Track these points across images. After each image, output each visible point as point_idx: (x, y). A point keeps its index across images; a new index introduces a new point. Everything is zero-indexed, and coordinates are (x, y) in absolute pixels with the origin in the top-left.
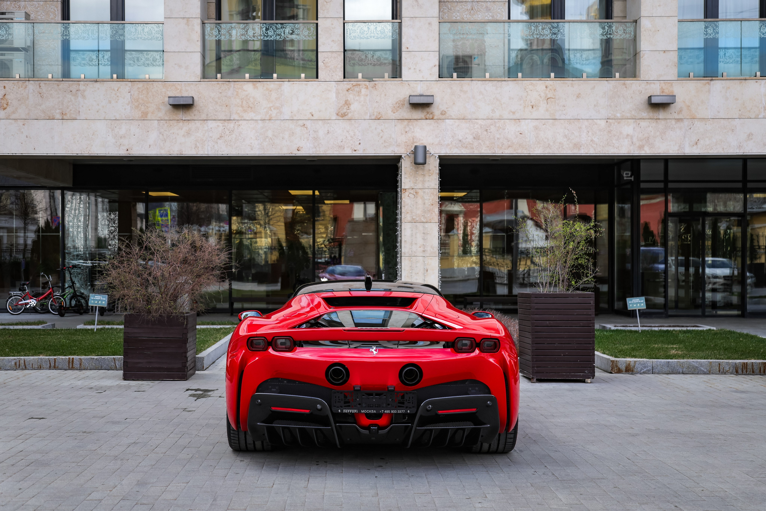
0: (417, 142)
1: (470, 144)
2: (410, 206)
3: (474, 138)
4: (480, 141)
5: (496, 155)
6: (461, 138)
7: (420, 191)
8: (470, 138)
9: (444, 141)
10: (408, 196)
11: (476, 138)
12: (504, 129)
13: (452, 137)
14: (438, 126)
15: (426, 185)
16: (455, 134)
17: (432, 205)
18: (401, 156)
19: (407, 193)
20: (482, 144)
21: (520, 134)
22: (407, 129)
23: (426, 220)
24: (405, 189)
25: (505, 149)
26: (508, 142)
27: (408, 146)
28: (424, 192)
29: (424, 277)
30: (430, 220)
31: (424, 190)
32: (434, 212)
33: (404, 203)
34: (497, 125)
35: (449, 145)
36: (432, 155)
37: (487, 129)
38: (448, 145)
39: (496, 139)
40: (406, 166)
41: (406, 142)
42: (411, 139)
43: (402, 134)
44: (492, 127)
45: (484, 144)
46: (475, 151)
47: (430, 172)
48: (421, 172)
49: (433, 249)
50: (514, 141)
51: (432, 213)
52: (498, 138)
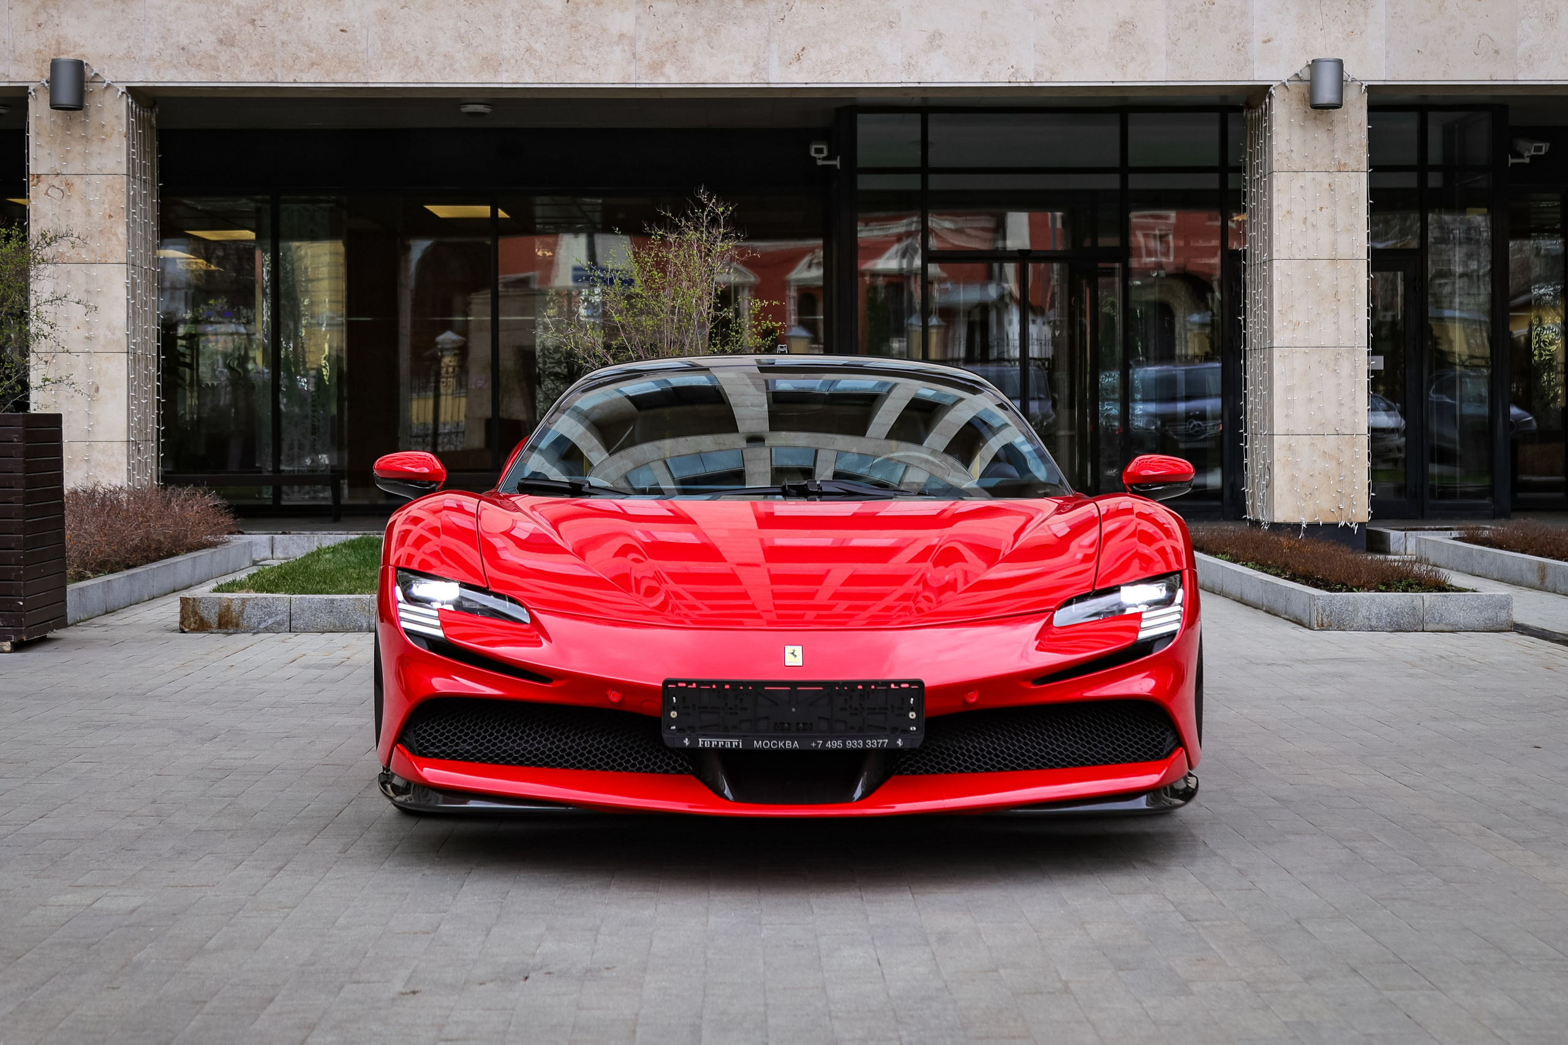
0: (68, 52)
1: (210, 57)
2: (52, 220)
3: (221, 42)
4: (236, 50)
5: (280, 85)
6: (185, 42)
7: (76, 180)
8: (209, 42)
9: (141, 50)
10: (47, 194)
11: (226, 41)
12: (299, 19)
13: (163, 38)
14: (123, 11)
15: (94, 164)
16: (169, 30)
17: (110, 216)
18: (27, 88)
19: (43, 187)
20: (241, 56)
21: (342, 31)
22: (42, 18)
23: (93, 257)
24: (38, 176)
25: (302, 71)
26: (311, 51)
27: (44, 61)
28: (88, 184)
29: (90, 407)
30: (105, 256)
31: (87, 178)
32: (115, 235)
33: (35, 211)
34: (281, 8)
35: (155, 60)
36: (109, 86)
37: (254, 17)
38: (151, 59)
39: (278, 44)
40: (38, 112)
41: (40, 52)
42: (54, 42)
43: (28, 30)
44: (267, 12)
45: (246, 57)
46: (224, 76)
47: (105, 130)
48: (78, 131)
49: (113, 334)
50: (325, 51)
51: (109, 239)
52: (283, 43)
